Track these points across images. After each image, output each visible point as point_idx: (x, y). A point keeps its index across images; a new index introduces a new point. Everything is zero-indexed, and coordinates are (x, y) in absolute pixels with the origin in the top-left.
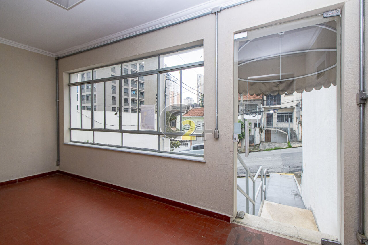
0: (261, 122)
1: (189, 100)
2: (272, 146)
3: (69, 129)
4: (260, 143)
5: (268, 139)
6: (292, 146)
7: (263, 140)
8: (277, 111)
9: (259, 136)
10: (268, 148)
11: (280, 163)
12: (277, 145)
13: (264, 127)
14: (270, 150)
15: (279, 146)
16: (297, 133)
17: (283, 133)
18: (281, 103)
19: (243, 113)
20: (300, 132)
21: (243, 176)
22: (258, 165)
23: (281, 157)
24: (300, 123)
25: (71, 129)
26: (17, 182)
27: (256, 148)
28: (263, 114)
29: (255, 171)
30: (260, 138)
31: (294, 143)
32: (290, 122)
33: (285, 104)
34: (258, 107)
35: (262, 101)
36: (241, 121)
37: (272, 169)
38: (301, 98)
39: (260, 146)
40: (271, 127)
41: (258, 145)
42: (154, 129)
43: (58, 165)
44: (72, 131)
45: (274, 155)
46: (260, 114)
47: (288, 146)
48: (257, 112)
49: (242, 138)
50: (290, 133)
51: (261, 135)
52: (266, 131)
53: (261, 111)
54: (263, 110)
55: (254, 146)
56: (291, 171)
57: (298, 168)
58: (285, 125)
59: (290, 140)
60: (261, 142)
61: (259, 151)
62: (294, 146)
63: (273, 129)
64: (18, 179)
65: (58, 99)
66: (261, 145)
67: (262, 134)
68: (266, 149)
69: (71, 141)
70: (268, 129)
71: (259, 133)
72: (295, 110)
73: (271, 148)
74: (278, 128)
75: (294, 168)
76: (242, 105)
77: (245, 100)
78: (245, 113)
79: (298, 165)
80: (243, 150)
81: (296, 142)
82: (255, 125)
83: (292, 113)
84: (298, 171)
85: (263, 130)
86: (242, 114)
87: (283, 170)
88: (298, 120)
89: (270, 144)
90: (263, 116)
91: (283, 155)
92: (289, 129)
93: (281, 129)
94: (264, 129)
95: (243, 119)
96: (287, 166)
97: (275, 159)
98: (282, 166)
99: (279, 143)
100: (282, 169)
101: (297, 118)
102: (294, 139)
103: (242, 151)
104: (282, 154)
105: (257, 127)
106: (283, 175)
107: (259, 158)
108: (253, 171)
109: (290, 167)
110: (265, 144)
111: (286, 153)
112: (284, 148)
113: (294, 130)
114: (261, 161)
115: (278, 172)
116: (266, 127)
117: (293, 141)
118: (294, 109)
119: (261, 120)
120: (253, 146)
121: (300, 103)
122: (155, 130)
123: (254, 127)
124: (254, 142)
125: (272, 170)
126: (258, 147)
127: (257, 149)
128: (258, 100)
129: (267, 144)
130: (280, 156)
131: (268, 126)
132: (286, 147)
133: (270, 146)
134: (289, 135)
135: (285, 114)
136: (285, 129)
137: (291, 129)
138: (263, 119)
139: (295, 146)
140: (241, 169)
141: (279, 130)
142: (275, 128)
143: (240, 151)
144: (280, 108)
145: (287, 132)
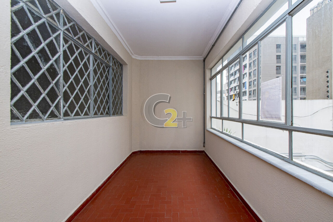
3: (210, 117)
25: (211, 117)
26: (181, 153)
42: (281, 120)
43: (204, 146)
44: (212, 119)
64: (181, 151)
65: (204, 93)
69: (211, 128)
122: (283, 121)
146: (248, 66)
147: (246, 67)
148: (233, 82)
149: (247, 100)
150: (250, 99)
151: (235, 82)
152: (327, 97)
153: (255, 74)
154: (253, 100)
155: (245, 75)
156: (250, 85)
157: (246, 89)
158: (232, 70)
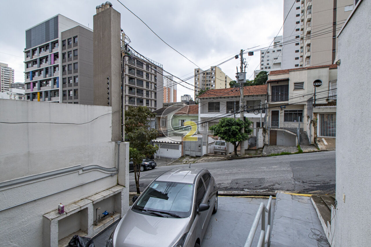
0: (265, 121)
1: (187, 97)
2: (278, 151)
4: (264, 147)
5: (273, 142)
6: (304, 151)
7: (267, 143)
8: (285, 108)
9: (262, 138)
10: (273, 152)
11: (290, 176)
12: (285, 149)
13: (268, 128)
14: (276, 155)
15: (286, 150)
16: (309, 135)
17: (291, 134)
18: (289, 98)
19: (243, 110)
20: (313, 133)
21: (239, 194)
22: (260, 177)
23: (291, 166)
24: (312, 122)
27: (259, 152)
28: (267, 111)
29: (256, 187)
30: (264, 140)
31: (304, 147)
32: (300, 121)
33: (294, 100)
34: (262, 103)
35: (267, 97)
36: (241, 119)
37: (279, 184)
38: (314, 92)
39: (263, 151)
40: (277, 127)
41: (261, 148)
45: (280, 163)
46: (264, 112)
47: (297, 151)
48: (260, 109)
49: (242, 140)
50: (300, 134)
51: (264, 137)
52: (271, 131)
53: (265, 108)
54: (268, 106)
55: (257, 150)
56: (306, 189)
57: (316, 184)
58: (294, 125)
59: (300, 143)
60: (265, 145)
61: (263, 156)
62: (305, 151)
63: (279, 130)
66: (264, 149)
67: (266, 135)
68: (270, 154)
70: (273, 129)
71: (263, 135)
72: (306, 107)
73: (276, 153)
74: (285, 129)
75: (309, 184)
76: (242, 101)
77: (246, 96)
78: (245, 110)
79: (315, 179)
80: (243, 155)
81: (308, 145)
82: (258, 125)
83: (302, 111)
84: (316, 190)
85: (268, 131)
86: (242, 112)
87: (294, 187)
88: (309, 119)
89: (276, 148)
90: (268, 114)
91: (292, 164)
92: (298, 131)
93: (288, 129)
94: (269, 129)
95: (243, 117)
96: (299, 180)
97: (282, 169)
98: (293, 180)
99: (287, 147)
100: (293, 184)
101: (308, 117)
102: (305, 141)
103: (241, 156)
104: (291, 162)
105: (260, 127)
106: (295, 196)
107: (262, 167)
108: (252, 187)
109: (303, 182)
110: (270, 148)
111: (297, 160)
112: (293, 153)
113: (304, 130)
114: (264, 172)
115: (288, 190)
116: (271, 127)
117: (303, 144)
118: (305, 105)
119: (265, 118)
120: (255, 150)
121: (312, 98)
123: (257, 127)
124: (256, 145)
125: (280, 187)
126: (260, 151)
127: (260, 154)
128: (262, 95)
129: (272, 148)
130: (289, 165)
131: (273, 127)
132: (295, 152)
133: (275, 151)
134: (299, 137)
135: (293, 112)
136: (294, 130)
137: (301, 130)
138: (268, 117)
139: (307, 151)
140: (237, 183)
141: (287, 131)
142: (281, 128)
143: (239, 156)
144: (288, 105)
145: (296, 134)
146: (60, 55)
147: (58, 57)
148: (37, 73)
149: (60, 102)
150: (65, 101)
151: (41, 74)
152: (108, 104)
153: (70, 69)
154: (69, 103)
155: (57, 68)
156: (64, 83)
157: (58, 87)
158: (35, 54)
